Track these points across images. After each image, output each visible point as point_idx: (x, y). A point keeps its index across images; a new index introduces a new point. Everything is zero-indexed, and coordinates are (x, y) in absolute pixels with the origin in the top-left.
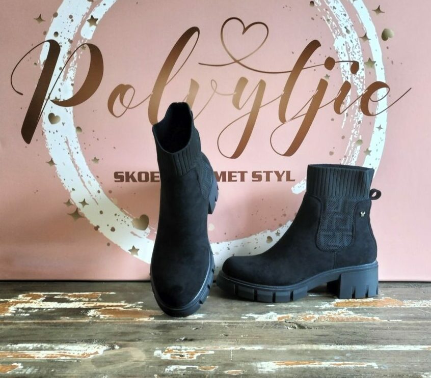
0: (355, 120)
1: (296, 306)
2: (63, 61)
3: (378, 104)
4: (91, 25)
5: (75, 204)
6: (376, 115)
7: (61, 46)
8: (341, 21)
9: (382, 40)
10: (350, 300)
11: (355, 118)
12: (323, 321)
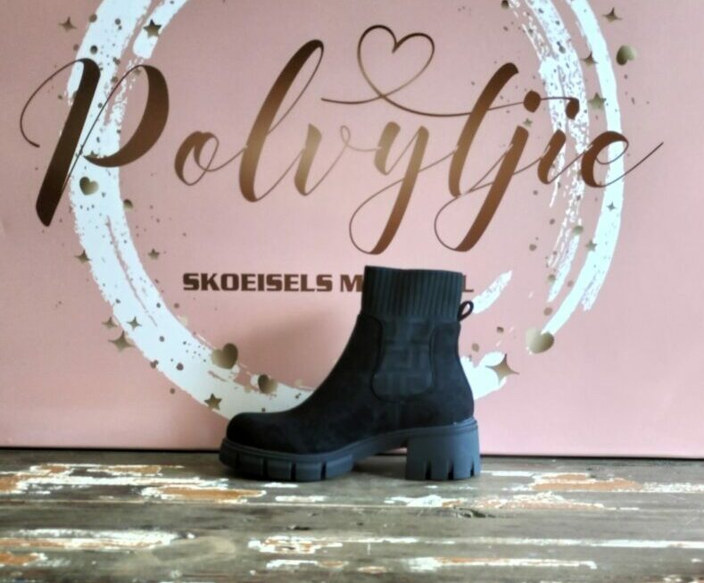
0: (571, 196)
1: (472, 488)
2: (105, 92)
3: (609, 168)
4: (150, 35)
5: (120, 324)
6: (604, 186)
7: (102, 69)
8: (550, 32)
9: (616, 64)
10: (559, 481)
11: (573, 189)
12: (513, 509)
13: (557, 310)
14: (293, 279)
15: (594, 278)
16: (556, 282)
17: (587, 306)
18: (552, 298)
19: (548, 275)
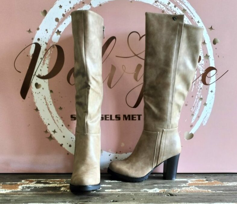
0: (199, 88)
1: (168, 185)
2: (43, 54)
3: (211, 79)
4: (57, 35)
5: (50, 132)
6: (210, 85)
7: (41, 46)
9: (213, 44)
10: (196, 182)
11: (199, 86)
12: (182, 193)
13: (194, 125)
14: (107, 116)
15: (206, 114)
16: (194, 116)
17: (204, 124)
18: (193, 121)
19: (191, 114)
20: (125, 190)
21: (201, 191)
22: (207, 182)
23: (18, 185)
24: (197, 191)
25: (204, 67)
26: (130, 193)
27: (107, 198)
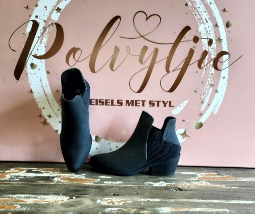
0: (210, 73)
1: (175, 179)
2: (40, 32)
3: (223, 64)
5: (44, 117)
6: (222, 70)
7: (39, 24)
8: (203, 15)
9: (226, 27)
10: (206, 176)
11: (210, 71)
12: (192, 187)
13: (204, 114)
14: (108, 101)
15: (218, 102)
16: (204, 104)
17: (215, 113)
18: (202, 109)
19: (201, 101)
20: (127, 182)
21: (213, 187)
22: (219, 176)
23: (6, 174)
24: (209, 186)
25: (216, 51)
26: (133, 186)
27: (107, 191)
